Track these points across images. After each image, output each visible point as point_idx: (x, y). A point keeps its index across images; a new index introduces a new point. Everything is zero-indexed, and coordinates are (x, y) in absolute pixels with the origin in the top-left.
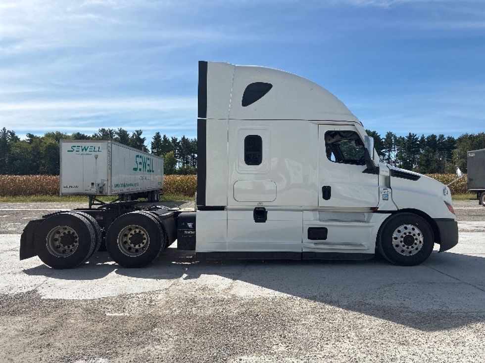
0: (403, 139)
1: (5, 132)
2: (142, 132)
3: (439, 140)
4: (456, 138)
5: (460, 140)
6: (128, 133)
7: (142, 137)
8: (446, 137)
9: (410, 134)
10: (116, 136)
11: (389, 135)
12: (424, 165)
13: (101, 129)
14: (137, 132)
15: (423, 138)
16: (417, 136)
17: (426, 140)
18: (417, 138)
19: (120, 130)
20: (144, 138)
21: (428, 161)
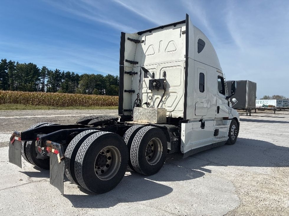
0: (52, 72)
3: (72, 75)
4: (80, 75)
5: (82, 76)
8: (75, 73)
9: (56, 69)
11: (44, 68)
12: (65, 89)
15: (63, 72)
16: (60, 71)
17: (65, 74)
18: (60, 73)
21: (67, 86)
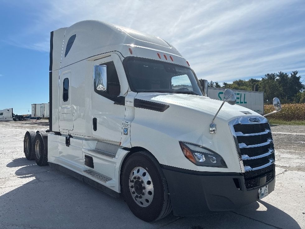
1: (212, 83)
2: (297, 73)
6: (287, 74)
7: (297, 76)
10: (278, 78)
13: (266, 74)
14: (294, 73)
19: (280, 73)
20: (300, 77)
